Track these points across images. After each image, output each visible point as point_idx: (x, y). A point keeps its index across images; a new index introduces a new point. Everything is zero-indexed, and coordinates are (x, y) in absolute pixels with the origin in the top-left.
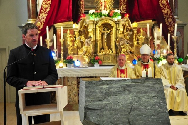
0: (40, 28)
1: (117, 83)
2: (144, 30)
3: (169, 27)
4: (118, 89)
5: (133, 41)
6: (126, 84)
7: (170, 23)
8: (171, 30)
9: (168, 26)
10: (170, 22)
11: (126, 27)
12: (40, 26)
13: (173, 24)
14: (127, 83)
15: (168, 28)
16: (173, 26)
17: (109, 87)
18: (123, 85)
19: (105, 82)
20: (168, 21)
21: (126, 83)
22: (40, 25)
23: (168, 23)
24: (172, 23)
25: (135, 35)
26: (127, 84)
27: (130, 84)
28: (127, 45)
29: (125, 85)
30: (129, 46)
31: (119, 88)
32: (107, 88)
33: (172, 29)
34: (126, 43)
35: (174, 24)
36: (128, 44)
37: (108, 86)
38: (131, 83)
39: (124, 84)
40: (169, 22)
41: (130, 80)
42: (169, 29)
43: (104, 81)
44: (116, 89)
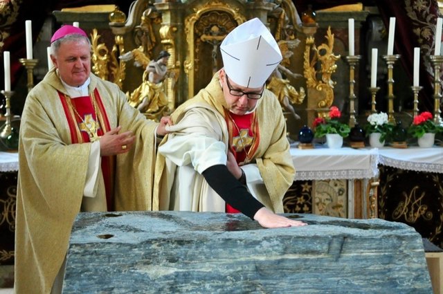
0: (7, 23)
1: (217, 256)
2: (338, 35)
3: (416, 27)
4: (218, 287)
5: (301, 70)
6: (255, 262)
7: (419, 14)
8: (421, 37)
9: (414, 23)
10: (420, 9)
11: (280, 25)
12: (7, 16)
13: (429, 18)
14: (260, 253)
15: (415, 31)
16: (428, 24)
17: (177, 275)
18: (241, 263)
19: (161, 250)
20: (415, 7)
21: (256, 252)
22: (8, 13)
23: (414, 13)
24: (427, 15)
25: (308, 49)
26: (262, 258)
27: (274, 258)
28: (283, 81)
29: (252, 267)
30: (290, 84)
31: (224, 279)
32: (167, 277)
33: (426, 34)
34: (280, 75)
35: (432, 16)
36: (284, 77)
37: (172, 270)
38: (280, 258)
39: (248, 263)
40: (416, 11)
41: (276, 242)
42: (418, 31)
43: (154, 246)
44: (207, 286)
